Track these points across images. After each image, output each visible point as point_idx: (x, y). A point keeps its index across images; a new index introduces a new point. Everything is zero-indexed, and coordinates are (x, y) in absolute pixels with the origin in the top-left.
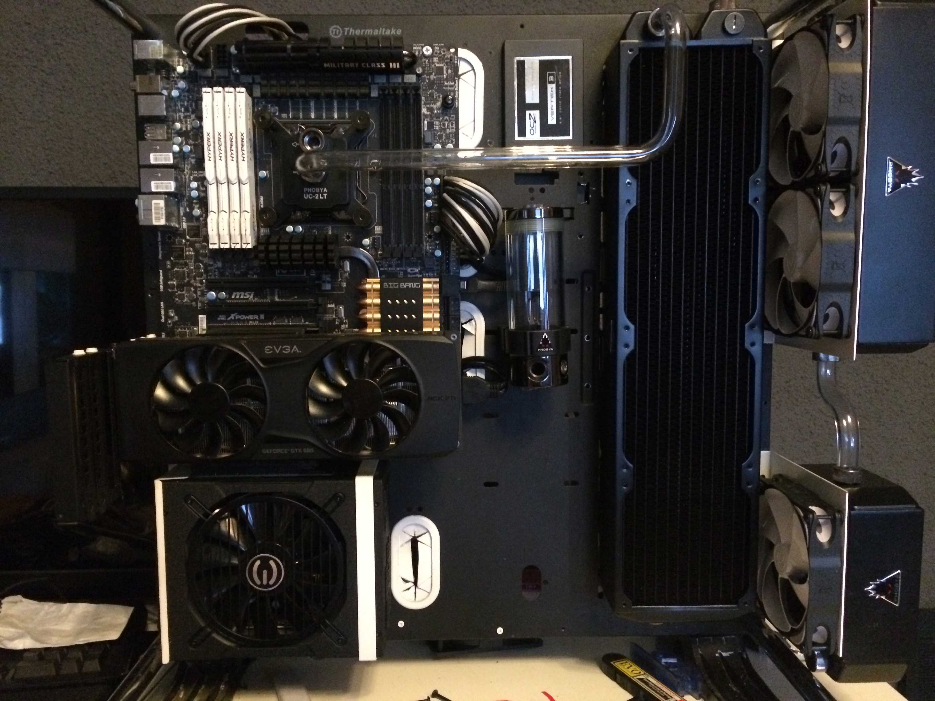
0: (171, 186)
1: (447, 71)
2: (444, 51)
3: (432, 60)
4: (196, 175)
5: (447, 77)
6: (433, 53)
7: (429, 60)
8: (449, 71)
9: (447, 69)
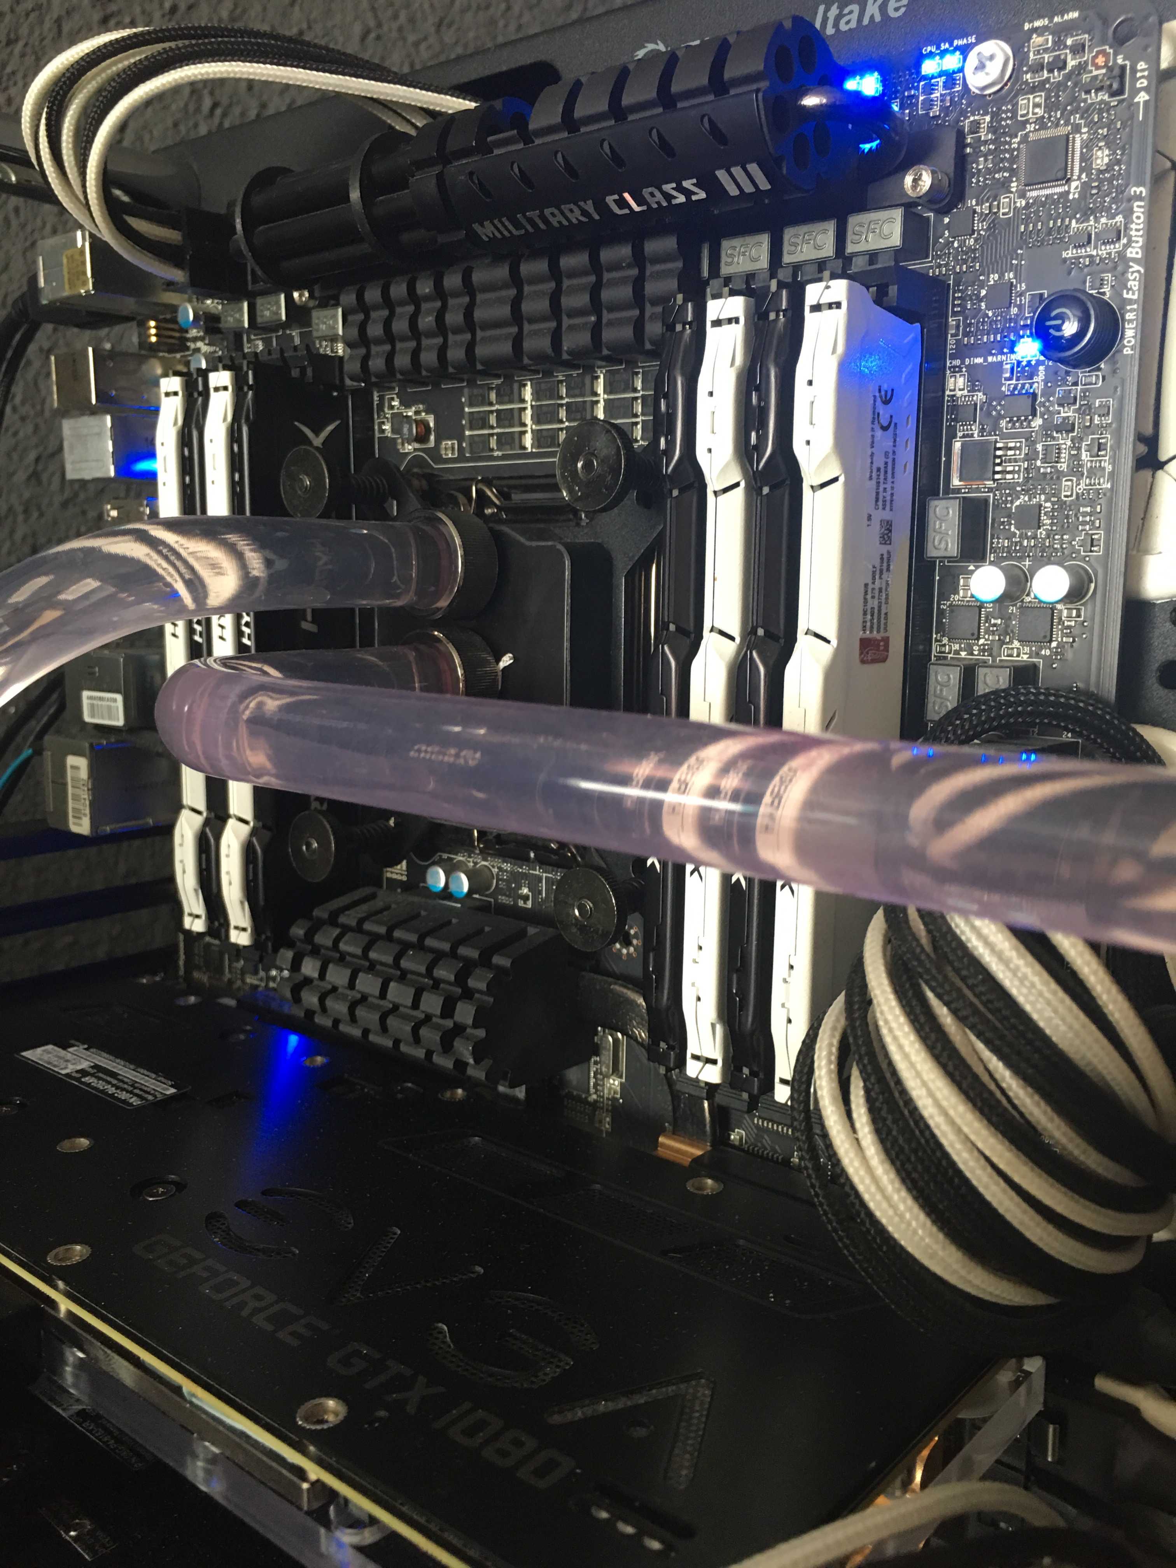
1: (1086, 159)
2: (1078, 49)
3: (1014, 112)
5: (1086, 187)
6: (1017, 72)
7: (994, 115)
8: (1102, 158)
9: (1088, 145)
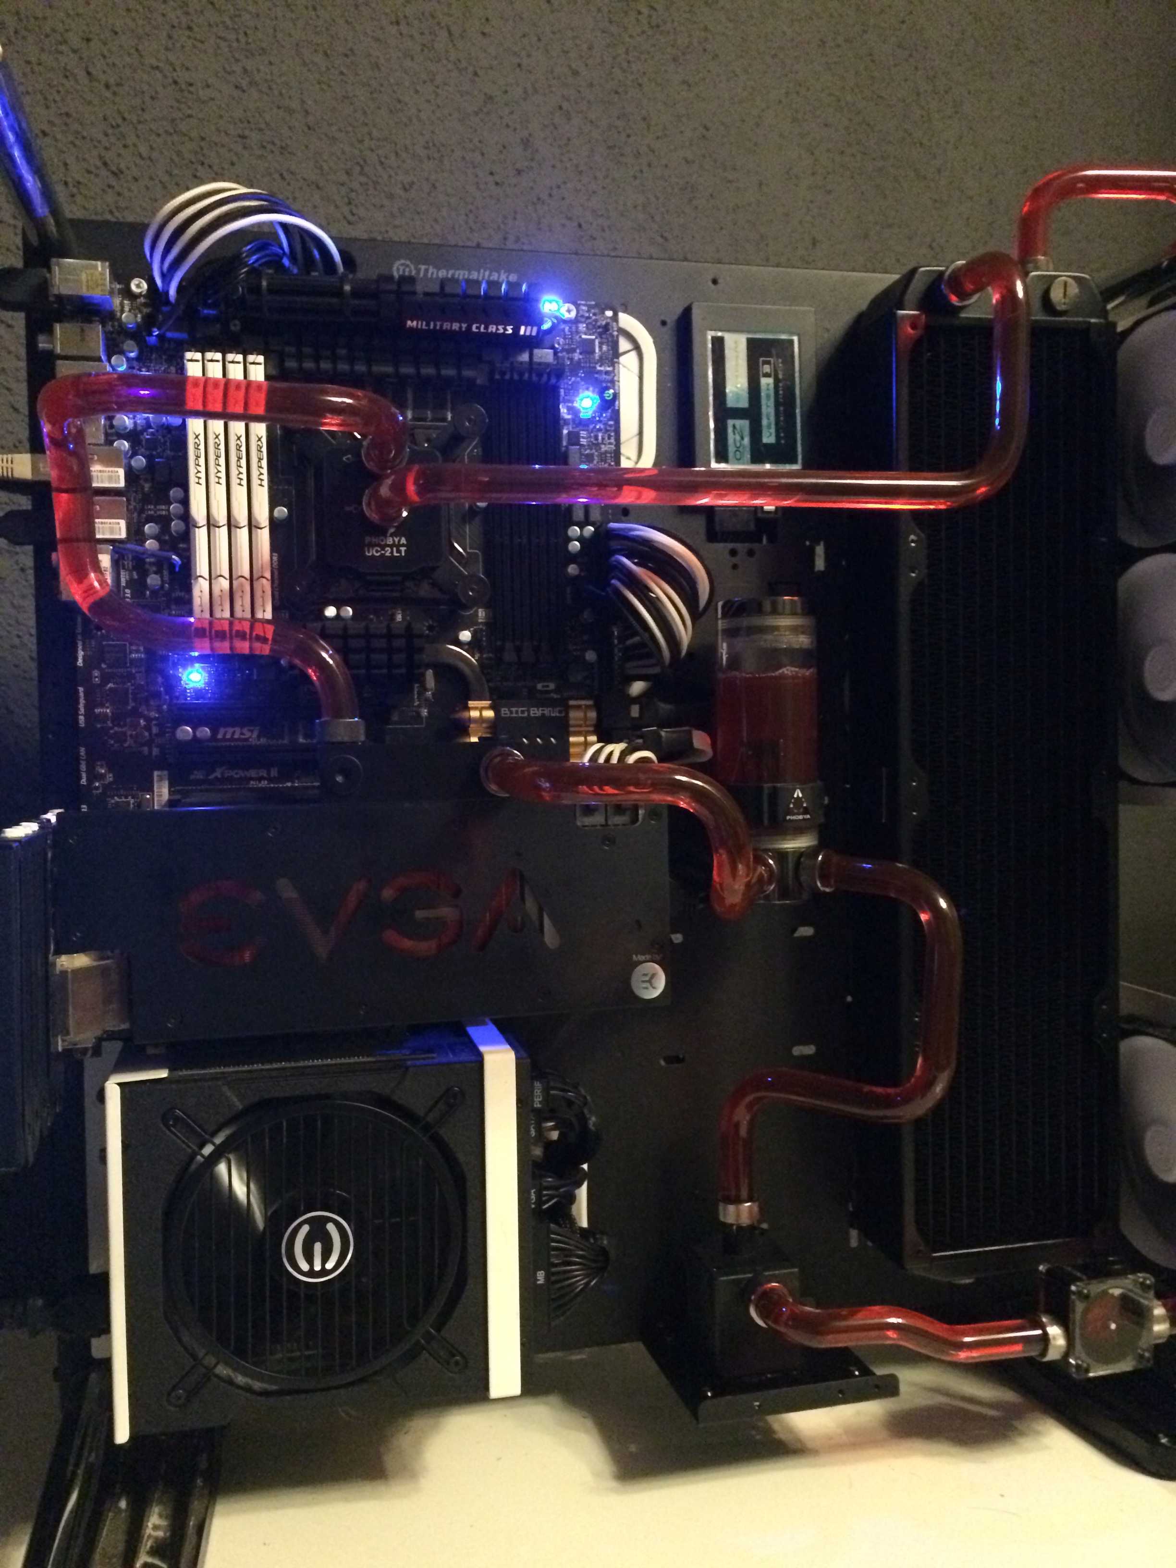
1: (600, 348)
2: (595, 314)
3: (577, 327)
5: (601, 357)
6: (577, 316)
7: (570, 328)
8: (605, 348)
9: (601, 344)
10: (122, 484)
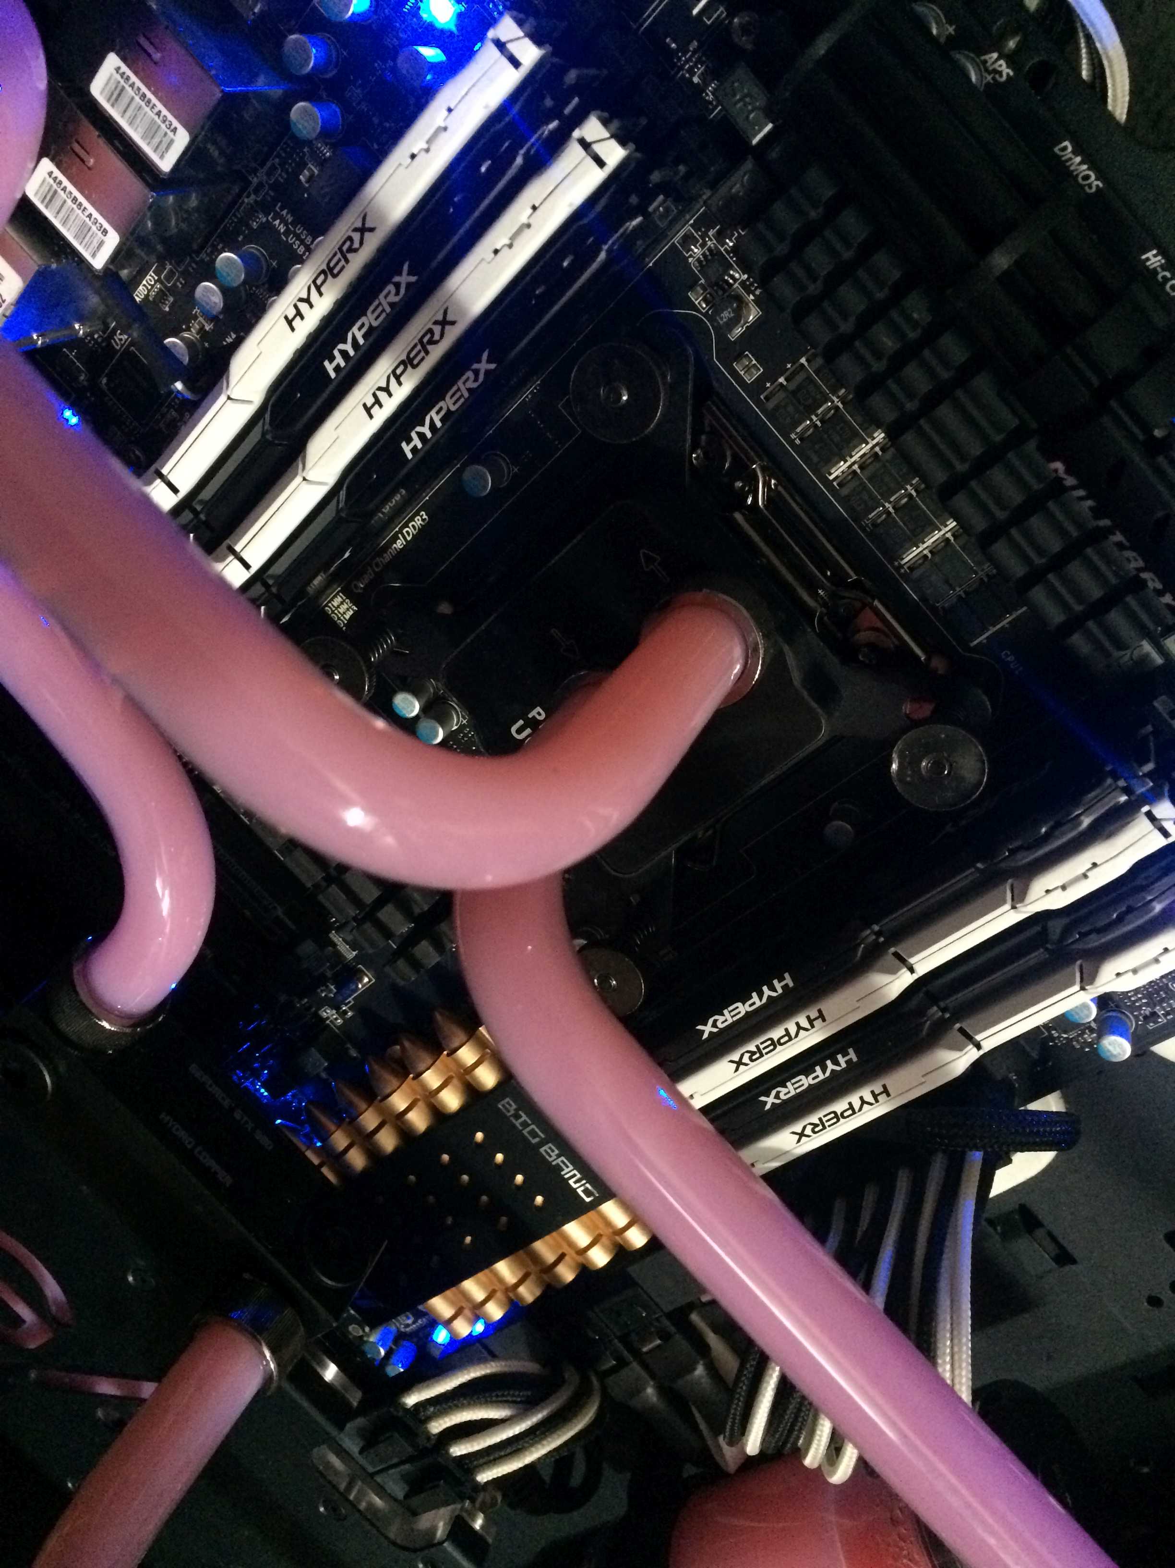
0: (101, 244)
4: (282, 229)
10: (166, 164)
